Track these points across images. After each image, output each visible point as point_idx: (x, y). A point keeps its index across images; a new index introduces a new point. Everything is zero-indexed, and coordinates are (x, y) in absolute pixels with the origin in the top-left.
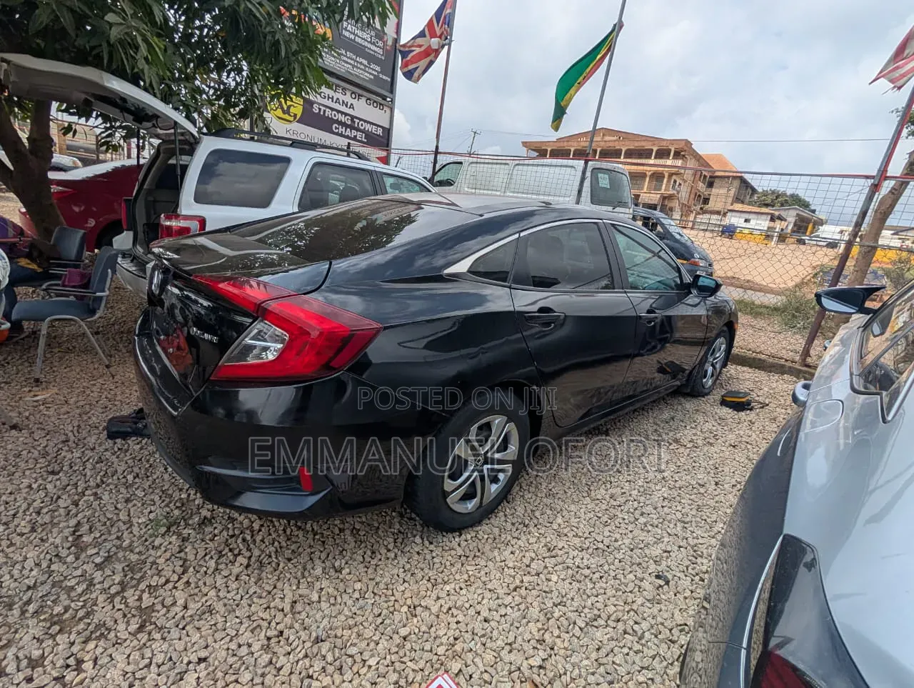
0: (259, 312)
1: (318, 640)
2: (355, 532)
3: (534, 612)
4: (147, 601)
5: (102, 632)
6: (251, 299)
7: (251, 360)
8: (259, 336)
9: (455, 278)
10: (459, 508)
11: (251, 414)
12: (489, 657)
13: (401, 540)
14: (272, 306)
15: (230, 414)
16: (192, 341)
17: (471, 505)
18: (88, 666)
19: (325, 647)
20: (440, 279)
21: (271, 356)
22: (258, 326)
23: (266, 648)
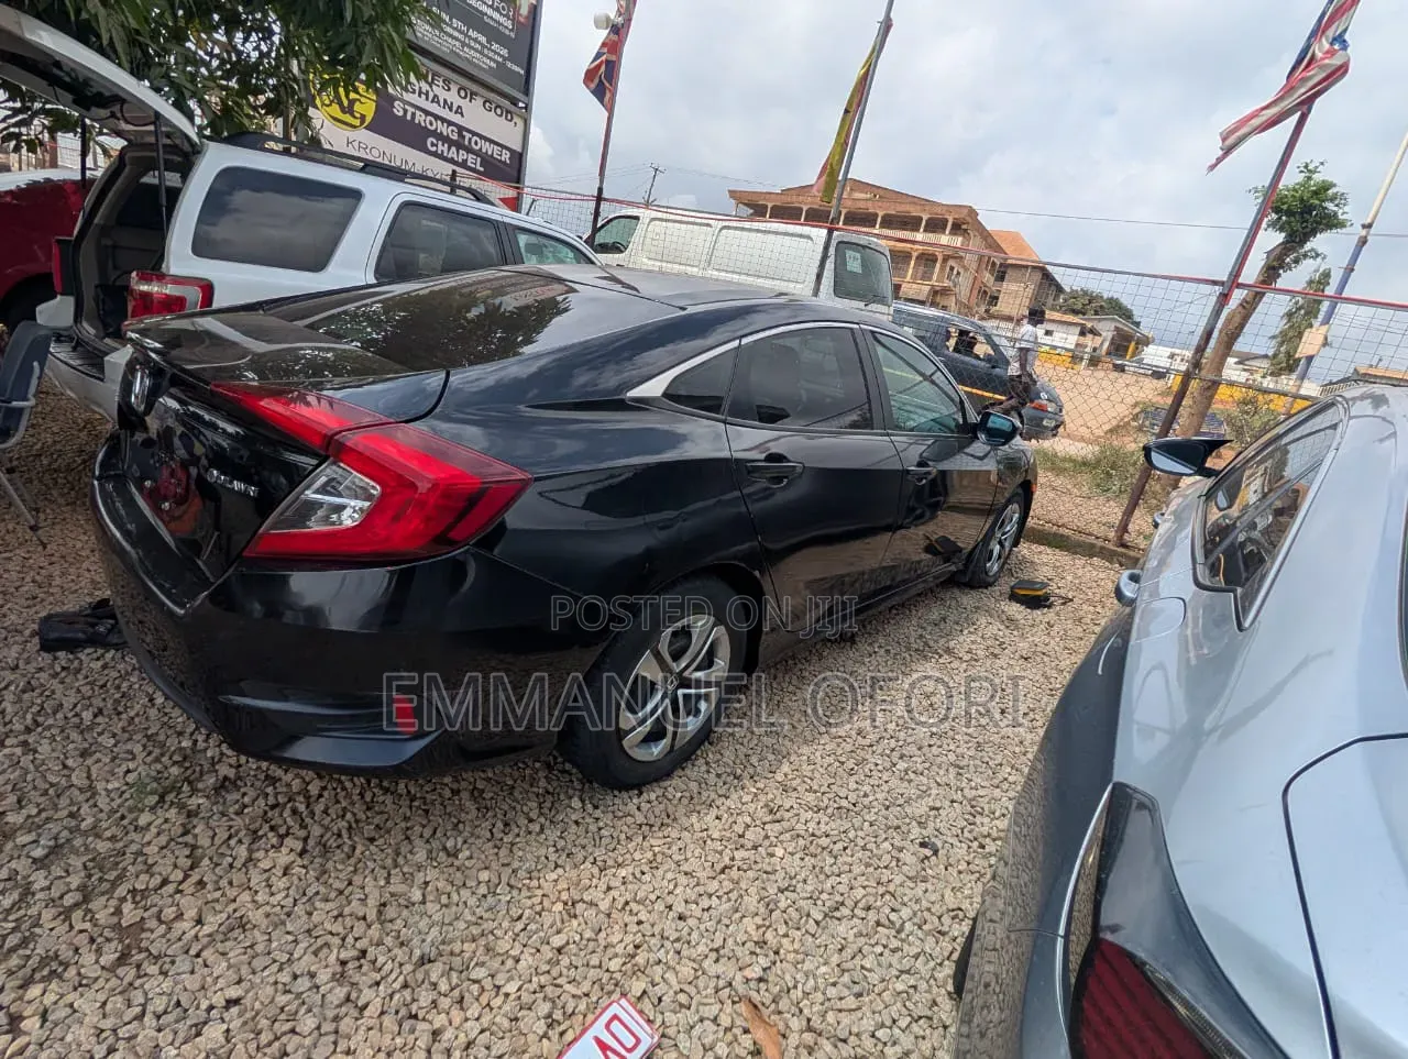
0: (330, 448)
1: (425, 960)
2: (476, 794)
3: (751, 902)
4: (130, 914)
5: (52, 968)
6: (315, 426)
7: (315, 526)
8: (330, 488)
9: (643, 404)
10: (641, 754)
11: (314, 614)
12: (686, 970)
13: (550, 802)
14: (352, 439)
15: (274, 611)
16: (208, 492)
17: (657, 750)
18: (31, 1024)
19: (435, 971)
20: (622, 405)
21: (348, 519)
22: (326, 473)
23: (340, 978)
